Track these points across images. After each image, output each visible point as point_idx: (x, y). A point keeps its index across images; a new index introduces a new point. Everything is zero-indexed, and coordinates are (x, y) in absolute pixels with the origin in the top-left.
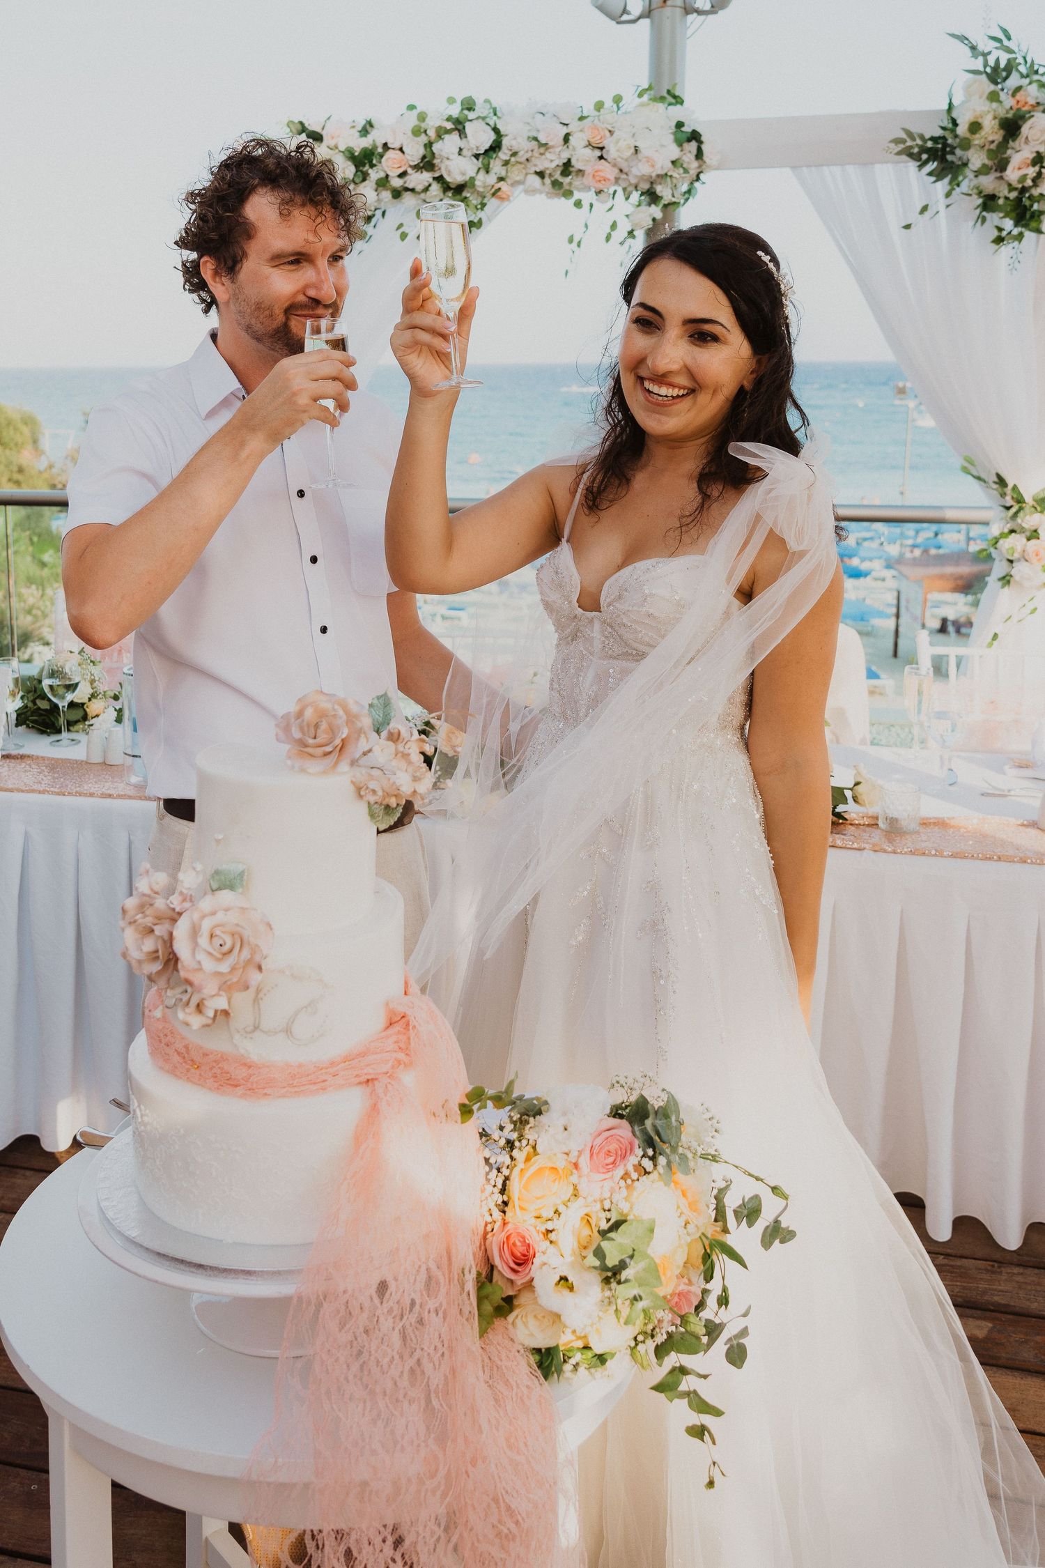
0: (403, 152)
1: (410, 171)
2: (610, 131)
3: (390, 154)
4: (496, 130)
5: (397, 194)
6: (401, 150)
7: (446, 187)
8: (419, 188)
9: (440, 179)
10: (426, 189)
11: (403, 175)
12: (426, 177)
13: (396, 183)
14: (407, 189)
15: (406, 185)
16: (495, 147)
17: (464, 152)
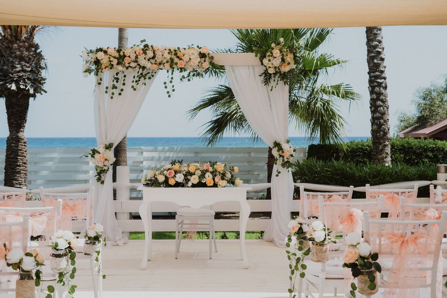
0: (130, 57)
1: (131, 62)
2: (183, 55)
3: (126, 58)
4: (154, 53)
5: (127, 68)
6: (129, 57)
7: (140, 67)
8: (134, 67)
9: (139, 65)
10: (135, 67)
11: (129, 63)
12: (136, 64)
13: (127, 65)
14: (130, 67)
15: (130, 66)
16: (154, 57)
17: (146, 58)
